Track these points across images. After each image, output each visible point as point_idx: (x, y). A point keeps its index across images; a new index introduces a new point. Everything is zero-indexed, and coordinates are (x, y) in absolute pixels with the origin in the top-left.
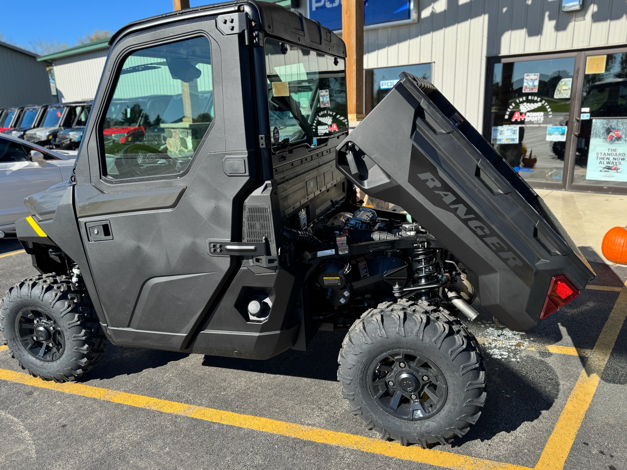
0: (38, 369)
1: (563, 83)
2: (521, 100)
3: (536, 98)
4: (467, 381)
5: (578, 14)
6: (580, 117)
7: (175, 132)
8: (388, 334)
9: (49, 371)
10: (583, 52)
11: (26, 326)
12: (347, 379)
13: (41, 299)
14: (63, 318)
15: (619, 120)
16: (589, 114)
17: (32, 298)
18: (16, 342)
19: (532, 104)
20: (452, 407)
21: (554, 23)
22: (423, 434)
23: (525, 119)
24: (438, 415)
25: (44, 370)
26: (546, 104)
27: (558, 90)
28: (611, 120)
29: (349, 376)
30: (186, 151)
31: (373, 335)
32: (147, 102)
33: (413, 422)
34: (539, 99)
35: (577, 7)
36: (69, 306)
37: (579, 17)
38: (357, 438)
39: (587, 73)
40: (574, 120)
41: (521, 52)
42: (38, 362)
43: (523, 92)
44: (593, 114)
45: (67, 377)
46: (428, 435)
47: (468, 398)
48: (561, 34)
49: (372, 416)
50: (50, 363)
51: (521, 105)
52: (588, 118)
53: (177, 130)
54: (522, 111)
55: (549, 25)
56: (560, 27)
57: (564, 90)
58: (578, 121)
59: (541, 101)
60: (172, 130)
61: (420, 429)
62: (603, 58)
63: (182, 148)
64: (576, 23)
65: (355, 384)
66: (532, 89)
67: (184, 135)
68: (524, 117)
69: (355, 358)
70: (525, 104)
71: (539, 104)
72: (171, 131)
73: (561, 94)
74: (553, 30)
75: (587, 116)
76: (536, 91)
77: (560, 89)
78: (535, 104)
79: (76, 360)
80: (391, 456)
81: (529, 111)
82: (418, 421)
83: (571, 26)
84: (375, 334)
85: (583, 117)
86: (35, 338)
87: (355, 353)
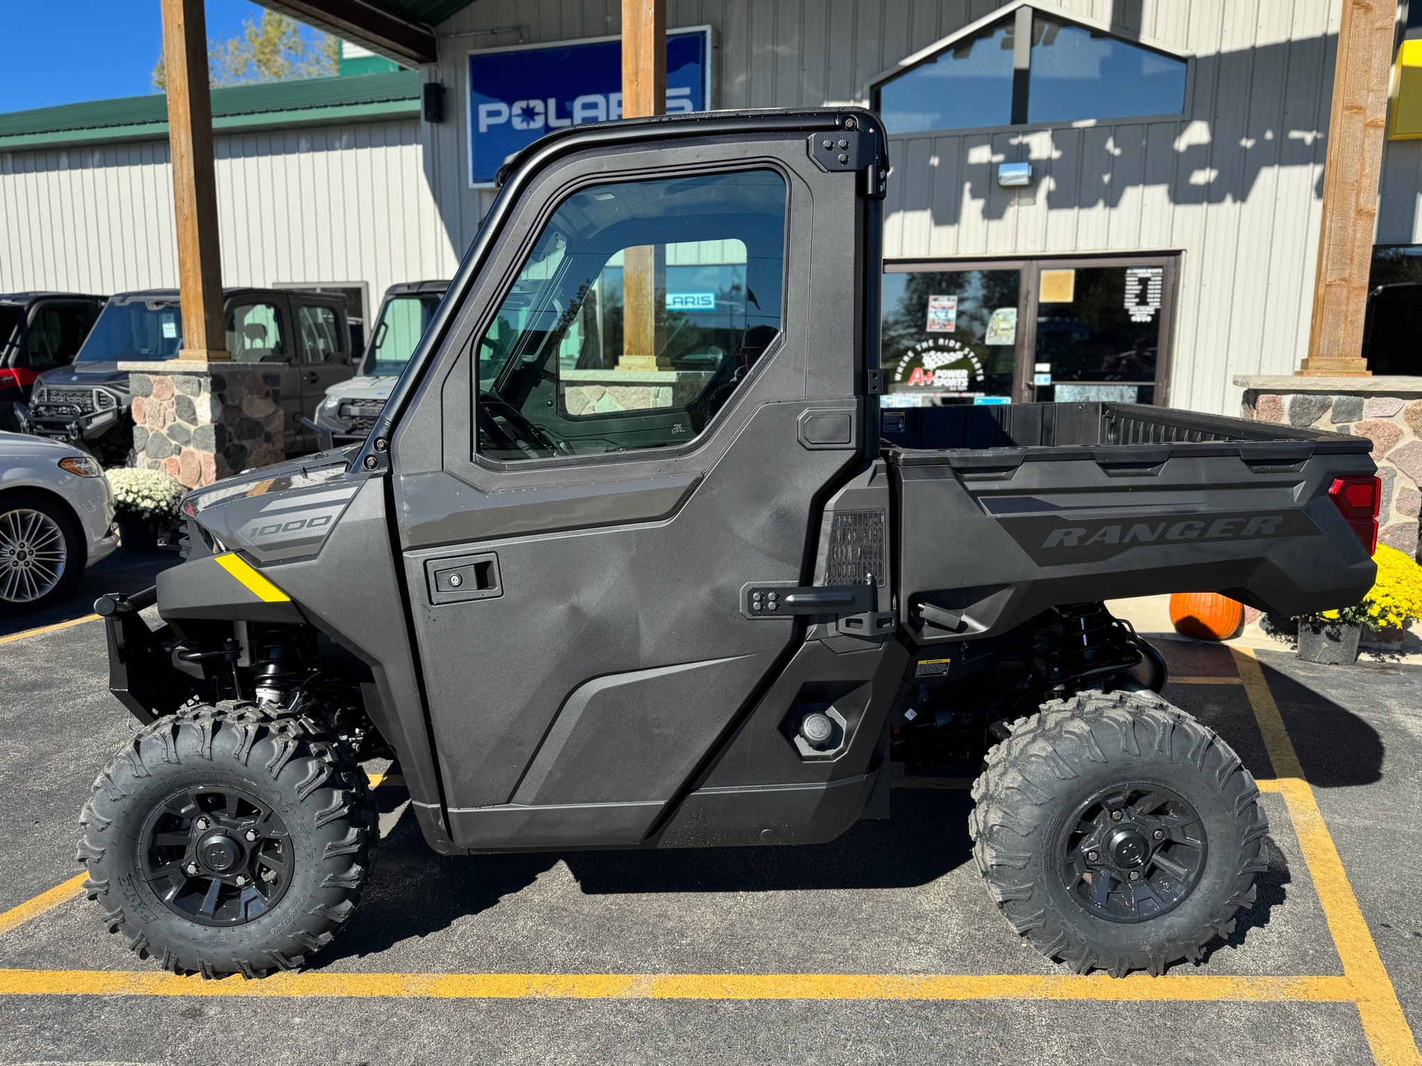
0: (201, 948)
1: (1001, 317)
2: (925, 345)
3: (952, 343)
4: (1246, 826)
5: (1023, 192)
6: (1032, 380)
7: (161, 382)
8: (1106, 754)
9: (235, 949)
10: (1034, 262)
11: (166, 840)
12: (1019, 859)
13: (243, 758)
14: (303, 804)
15: (1102, 388)
16: (1049, 376)
17: (215, 760)
18: (136, 884)
19: (945, 354)
20: (1217, 881)
21: (980, 203)
22: (1163, 945)
23: (932, 382)
24: (1188, 901)
25: (218, 950)
26: (972, 354)
27: (992, 330)
28: (1087, 387)
29: (1024, 850)
30: (192, 428)
31: (1077, 760)
32: (26, 308)
33: (1141, 924)
34: (958, 345)
35: (1025, 181)
36: (321, 771)
37: (1025, 197)
38: (1024, 980)
39: (1043, 299)
40: (1023, 386)
41: (922, 254)
42: (200, 931)
43: (928, 330)
44: (1057, 376)
45: (287, 958)
46: (1171, 944)
47: (1246, 858)
48: (994, 224)
49: (1065, 925)
50: (237, 929)
51: (924, 355)
52: (1048, 383)
53: (169, 377)
54: (927, 367)
55: (972, 207)
56: (992, 213)
57: (1003, 330)
58: (1031, 388)
59: (962, 349)
60: (151, 377)
61: (1157, 935)
62: (1068, 275)
63: (179, 420)
64: (1021, 208)
65: (1036, 865)
66: (945, 326)
67: (189, 390)
68: (931, 379)
69: (1037, 811)
70: (932, 353)
71: (959, 355)
72: (148, 380)
73: (997, 337)
74: (980, 216)
75: (1046, 380)
76: (952, 329)
77: (995, 327)
78: (952, 354)
79: (327, 907)
80: (1111, 999)
81: (941, 368)
82: (1150, 922)
83: (1011, 212)
84: (1079, 757)
85: (1039, 380)
86: (191, 869)
87: (1039, 803)
